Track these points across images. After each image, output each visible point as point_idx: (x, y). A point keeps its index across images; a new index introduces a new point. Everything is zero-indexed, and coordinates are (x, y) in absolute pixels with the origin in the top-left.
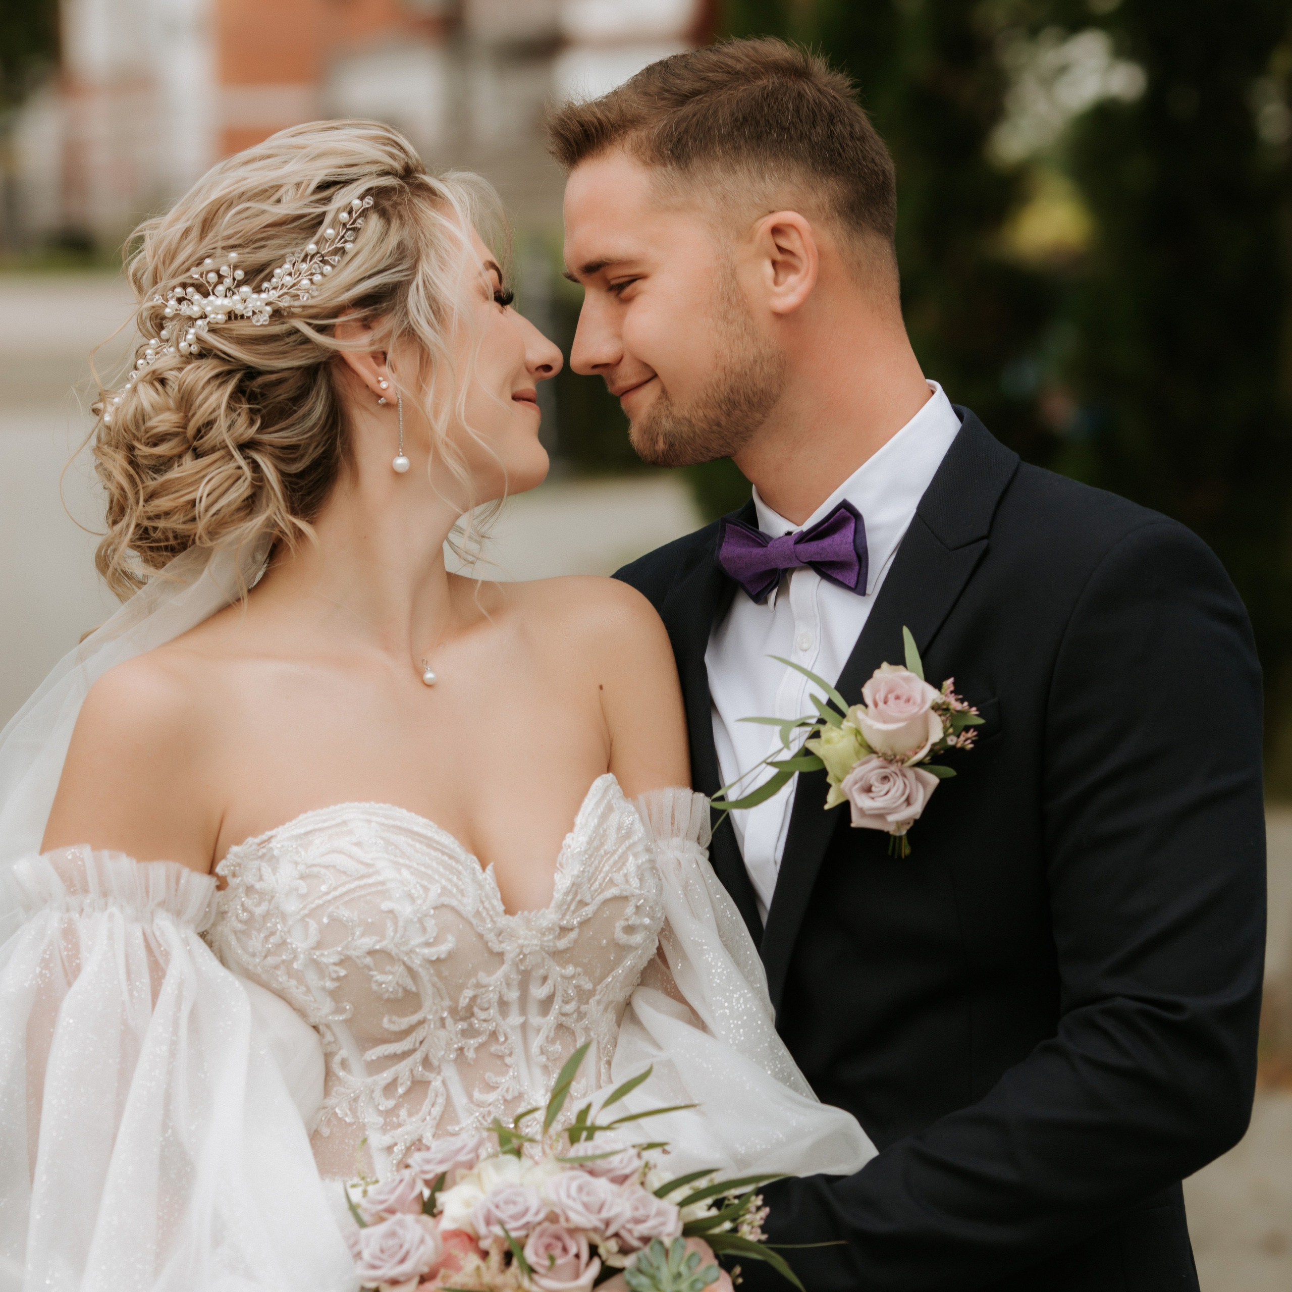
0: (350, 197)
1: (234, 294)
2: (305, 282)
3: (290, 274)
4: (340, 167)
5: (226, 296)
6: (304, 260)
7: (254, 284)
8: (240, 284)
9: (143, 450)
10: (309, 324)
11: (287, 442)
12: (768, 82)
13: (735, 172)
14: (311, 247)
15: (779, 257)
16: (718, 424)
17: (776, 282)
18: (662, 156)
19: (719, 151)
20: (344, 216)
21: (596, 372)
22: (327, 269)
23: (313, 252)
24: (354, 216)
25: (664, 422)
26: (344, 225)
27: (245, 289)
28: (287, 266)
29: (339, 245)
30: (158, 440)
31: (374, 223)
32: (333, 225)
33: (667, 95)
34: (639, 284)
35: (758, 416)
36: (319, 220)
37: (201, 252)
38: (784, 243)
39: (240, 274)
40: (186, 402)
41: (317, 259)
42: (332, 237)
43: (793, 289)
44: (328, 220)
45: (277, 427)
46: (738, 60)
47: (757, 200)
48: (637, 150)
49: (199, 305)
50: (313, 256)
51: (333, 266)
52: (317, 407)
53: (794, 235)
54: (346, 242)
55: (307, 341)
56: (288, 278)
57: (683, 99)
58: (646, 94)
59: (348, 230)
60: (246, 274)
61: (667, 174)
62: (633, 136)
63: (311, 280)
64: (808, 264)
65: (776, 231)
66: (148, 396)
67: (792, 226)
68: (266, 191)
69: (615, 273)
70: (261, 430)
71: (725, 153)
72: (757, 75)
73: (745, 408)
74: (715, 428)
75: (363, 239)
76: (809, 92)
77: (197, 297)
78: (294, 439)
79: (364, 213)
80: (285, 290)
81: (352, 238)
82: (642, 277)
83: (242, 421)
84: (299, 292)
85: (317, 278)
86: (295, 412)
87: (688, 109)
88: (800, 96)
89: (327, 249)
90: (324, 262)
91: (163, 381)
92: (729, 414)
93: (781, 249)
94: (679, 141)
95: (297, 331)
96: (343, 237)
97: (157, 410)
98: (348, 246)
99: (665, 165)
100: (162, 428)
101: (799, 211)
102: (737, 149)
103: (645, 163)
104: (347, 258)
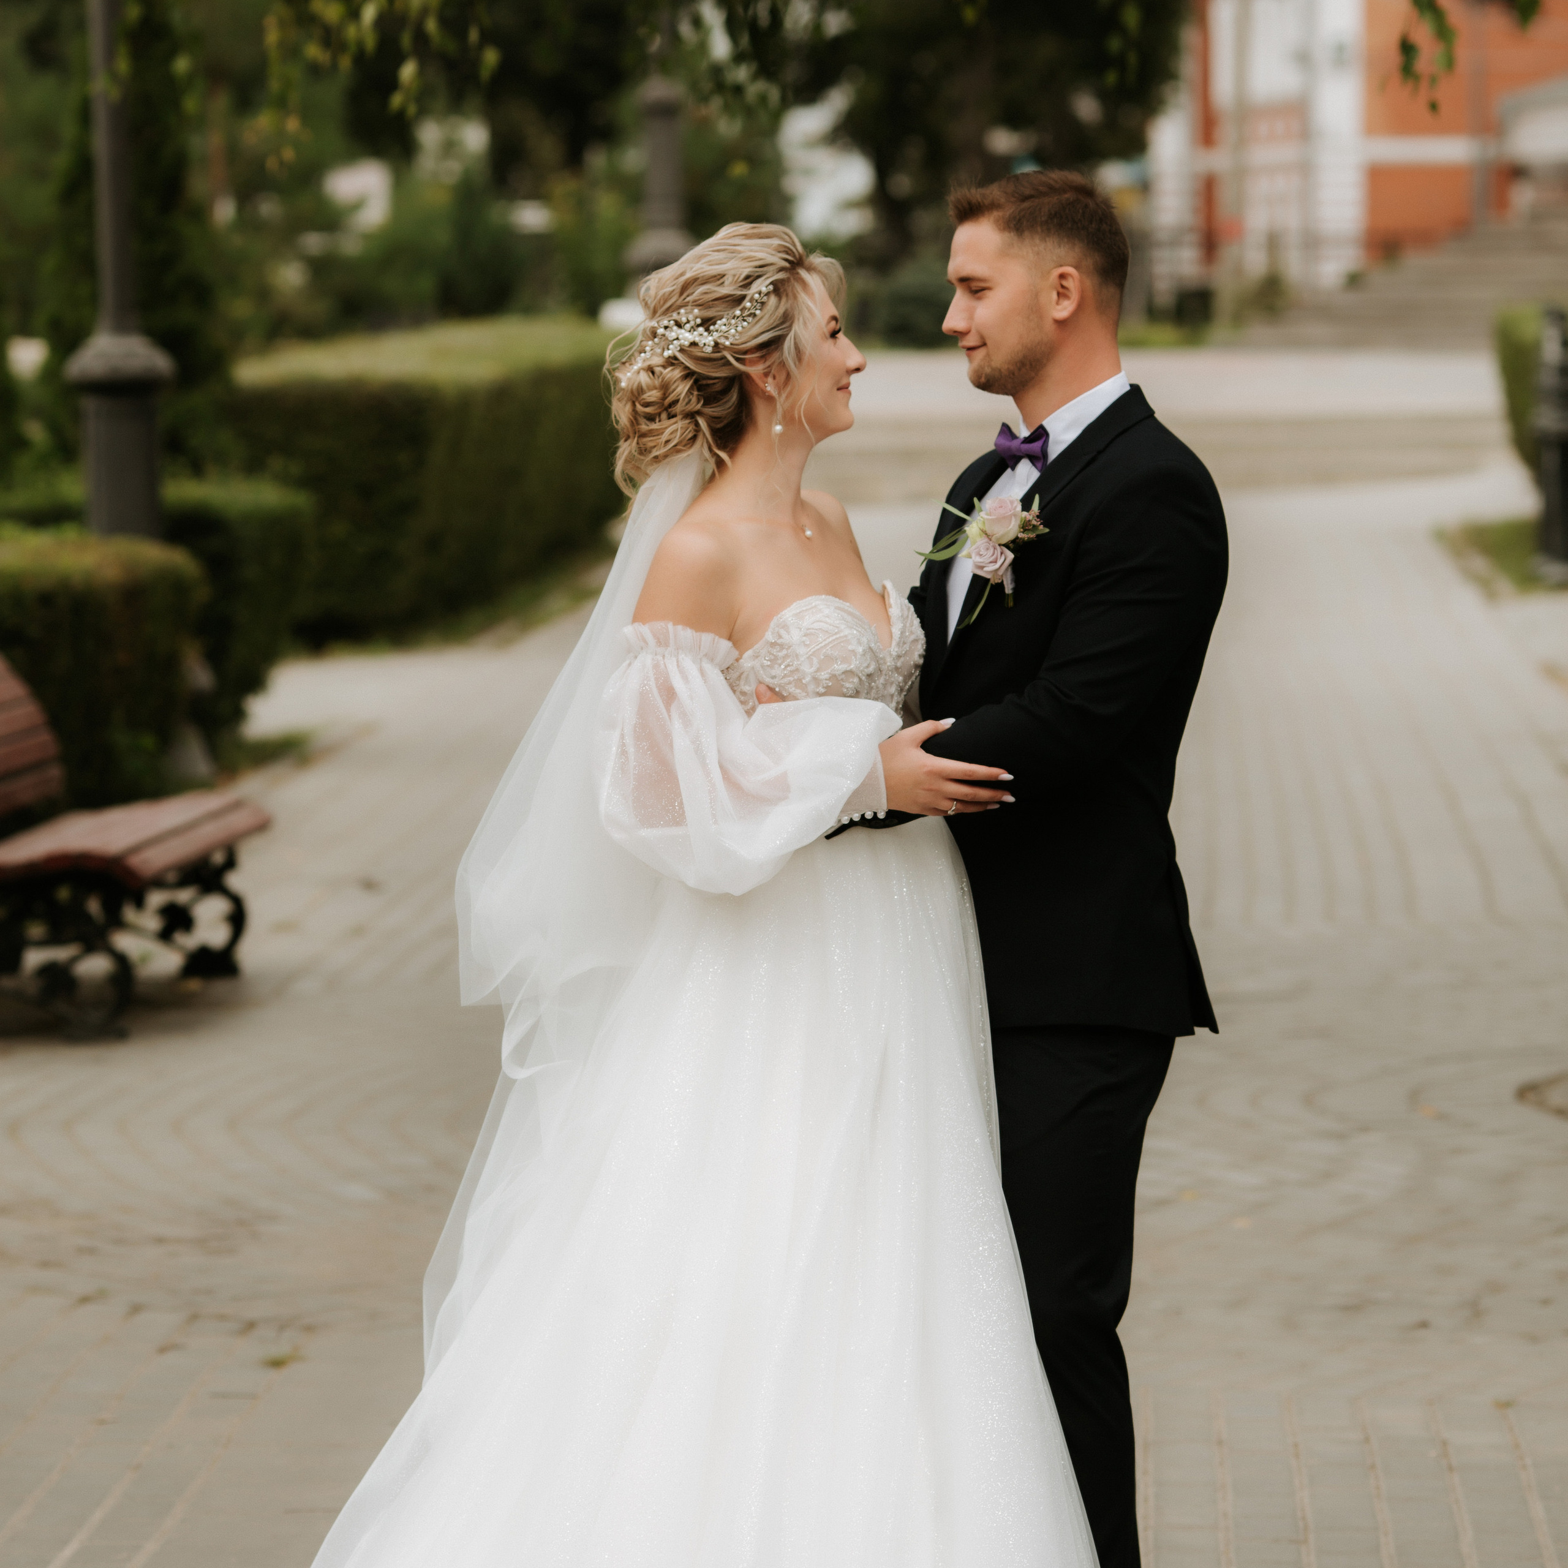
0: (761, 286)
1: (694, 330)
2: (733, 331)
3: (725, 325)
4: (756, 267)
5: (690, 331)
6: (734, 318)
7: (706, 326)
8: (698, 326)
9: (639, 407)
10: (732, 356)
11: (715, 414)
12: (1069, 196)
13: (1046, 241)
14: (738, 313)
15: (1061, 290)
16: (1013, 374)
17: (1058, 303)
18: (1009, 228)
19: (1039, 229)
20: (757, 296)
21: (955, 334)
22: (745, 324)
23: (738, 315)
24: (762, 295)
25: (986, 368)
26: (757, 301)
27: (701, 329)
28: (724, 320)
29: (753, 311)
30: (647, 405)
31: (773, 300)
32: (751, 301)
33: (1016, 195)
34: (986, 292)
35: (1033, 374)
36: (742, 298)
37: (679, 302)
38: (1065, 283)
39: (699, 321)
40: (665, 388)
41: (740, 318)
42: (749, 307)
43: (1065, 309)
44: (748, 298)
45: (712, 406)
46: (1056, 182)
47: (1055, 258)
48: (996, 221)
49: (676, 332)
50: (738, 317)
51: (749, 323)
52: (734, 397)
53: (1070, 280)
54: (756, 310)
55: (728, 363)
56: (724, 327)
57: (1025, 198)
58: (1006, 193)
59: (758, 303)
60: (702, 320)
61: (1009, 236)
62: (996, 214)
63: (736, 330)
64: (1075, 296)
65: (1062, 276)
66: (644, 378)
67: (1070, 275)
68: (715, 276)
69: (975, 285)
70: (704, 405)
71: (1042, 231)
72: (1065, 192)
73: (1028, 367)
74: (1011, 375)
75: (765, 310)
76: (1091, 204)
77: (675, 328)
78: (720, 414)
79: (767, 294)
80: (721, 334)
81: (759, 308)
82: (989, 289)
83: (694, 399)
84: (728, 336)
85: (739, 329)
86: (722, 399)
87: (1026, 204)
88: (1086, 206)
89: (746, 313)
90: (744, 320)
91: (653, 373)
92: (1020, 369)
93: (1063, 287)
94: (1019, 220)
95: (724, 358)
96: (755, 307)
97: (650, 388)
98: (758, 312)
99: (1010, 232)
100: (652, 399)
101: (1076, 267)
102: (1049, 230)
103: (1000, 229)
104: (756, 319)
